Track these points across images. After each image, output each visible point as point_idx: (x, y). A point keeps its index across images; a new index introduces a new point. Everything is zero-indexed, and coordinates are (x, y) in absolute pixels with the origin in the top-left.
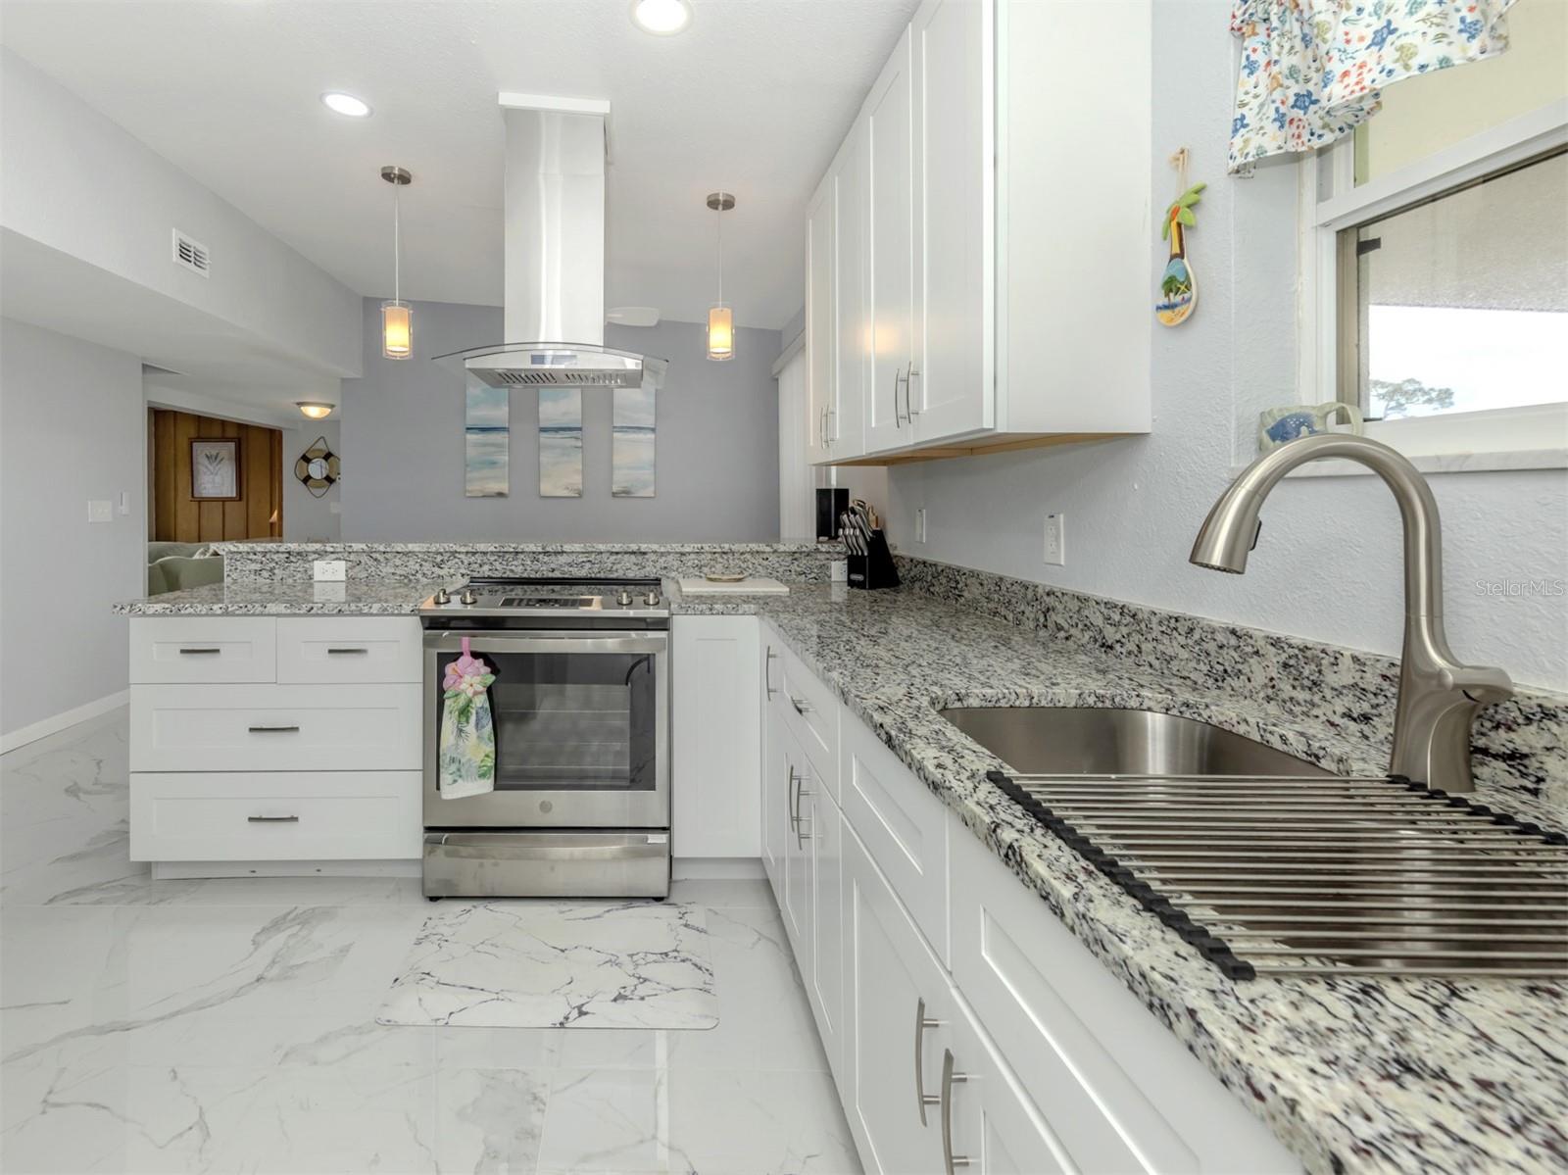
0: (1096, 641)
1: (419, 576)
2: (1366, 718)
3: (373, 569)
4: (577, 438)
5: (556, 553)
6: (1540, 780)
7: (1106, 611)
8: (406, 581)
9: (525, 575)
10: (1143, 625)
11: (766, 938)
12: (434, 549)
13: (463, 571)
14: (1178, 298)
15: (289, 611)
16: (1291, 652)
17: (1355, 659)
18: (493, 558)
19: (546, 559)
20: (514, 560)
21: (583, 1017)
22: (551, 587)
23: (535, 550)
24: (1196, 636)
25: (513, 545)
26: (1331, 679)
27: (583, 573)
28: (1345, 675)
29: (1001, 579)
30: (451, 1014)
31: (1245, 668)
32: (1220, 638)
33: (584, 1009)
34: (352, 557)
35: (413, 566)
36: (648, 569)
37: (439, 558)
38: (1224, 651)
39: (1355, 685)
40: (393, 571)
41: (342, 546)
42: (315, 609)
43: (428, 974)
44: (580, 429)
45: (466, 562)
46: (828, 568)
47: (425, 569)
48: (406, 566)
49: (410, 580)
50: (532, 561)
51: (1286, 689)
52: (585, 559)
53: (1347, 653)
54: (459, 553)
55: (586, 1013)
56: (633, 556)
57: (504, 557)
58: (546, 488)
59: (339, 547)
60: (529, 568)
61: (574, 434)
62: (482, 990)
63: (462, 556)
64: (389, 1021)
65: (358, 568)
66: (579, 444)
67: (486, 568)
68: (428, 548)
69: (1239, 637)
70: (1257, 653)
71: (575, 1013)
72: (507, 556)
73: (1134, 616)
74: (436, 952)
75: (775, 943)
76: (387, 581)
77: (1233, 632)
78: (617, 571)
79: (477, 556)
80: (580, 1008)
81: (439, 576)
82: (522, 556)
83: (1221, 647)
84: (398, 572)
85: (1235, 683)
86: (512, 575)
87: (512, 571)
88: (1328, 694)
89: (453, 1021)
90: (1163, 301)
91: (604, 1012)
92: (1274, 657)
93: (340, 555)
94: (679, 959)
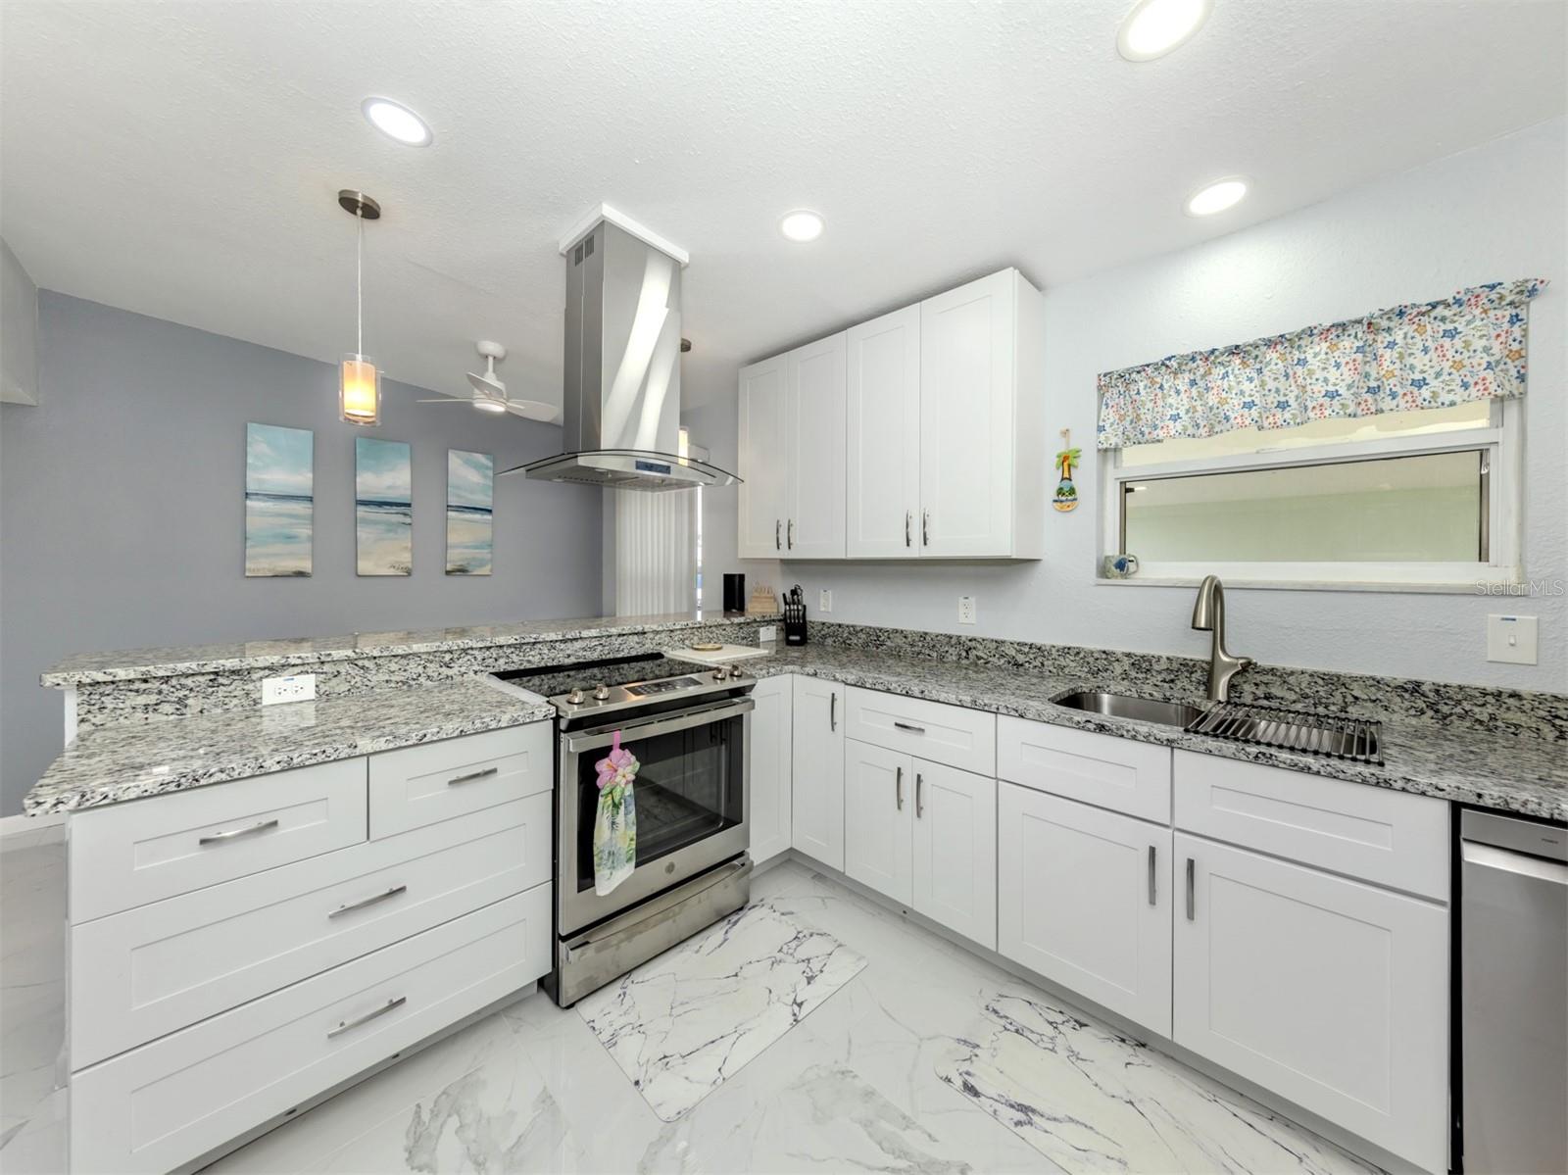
0: (1009, 663)
1: (422, 680)
2: (1172, 681)
3: (358, 679)
4: (405, 514)
5: (576, 639)
6: (1241, 693)
7: (1018, 648)
8: (405, 687)
9: (542, 664)
10: (1046, 653)
11: (827, 898)
12: (445, 648)
13: (476, 668)
14: (1064, 498)
15: (391, 746)
16: (1135, 658)
17: (1168, 658)
18: (509, 651)
19: (563, 646)
20: (531, 650)
21: (803, 1007)
22: (566, 673)
23: (556, 639)
24: (1081, 655)
25: (535, 636)
26: (1156, 667)
27: (595, 656)
28: (1164, 665)
29: (926, 634)
30: (720, 1070)
31: (1111, 668)
32: (1096, 655)
33: (799, 1001)
34: (326, 668)
35: (414, 668)
36: (647, 646)
37: (448, 657)
38: (1098, 661)
39: (1168, 669)
40: (387, 678)
41: (316, 655)
42: (428, 736)
43: (665, 1057)
44: (409, 505)
45: (479, 658)
46: (759, 633)
47: (429, 671)
48: (405, 671)
49: (410, 686)
50: (549, 650)
51: (1133, 674)
52: (597, 643)
53: (1164, 657)
54: (472, 649)
55: (802, 1003)
56: (636, 637)
57: (521, 648)
58: (365, 566)
59: (308, 654)
60: (546, 657)
61: (402, 509)
62: (722, 1037)
63: (476, 652)
64: (679, 1113)
65: (335, 681)
66: (408, 520)
67: (502, 661)
68: (439, 647)
69: (1107, 654)
70: (1118, 660)
71: (796, 1008)
72: (524, 647)
73: (1039, 649)
74: (646, 1038)
75: (832, 898)
76: (378, 691)
77: (1104, 652)
78: (623, 650)
79: (492, 650)
80: (795, 1002)
81: (447, 677)
82: (539, 646)
83: (1097, 659)
84: (394, 678)
85: (1105, 674)
86: (529, 666)
87: (529, 661)
88: (1154, 673)
89: (726, 1073)
90: (1056, 498)
91: (811, 994)
92: (1127, 662)
93: (306, 668)
94: (808, 936)
